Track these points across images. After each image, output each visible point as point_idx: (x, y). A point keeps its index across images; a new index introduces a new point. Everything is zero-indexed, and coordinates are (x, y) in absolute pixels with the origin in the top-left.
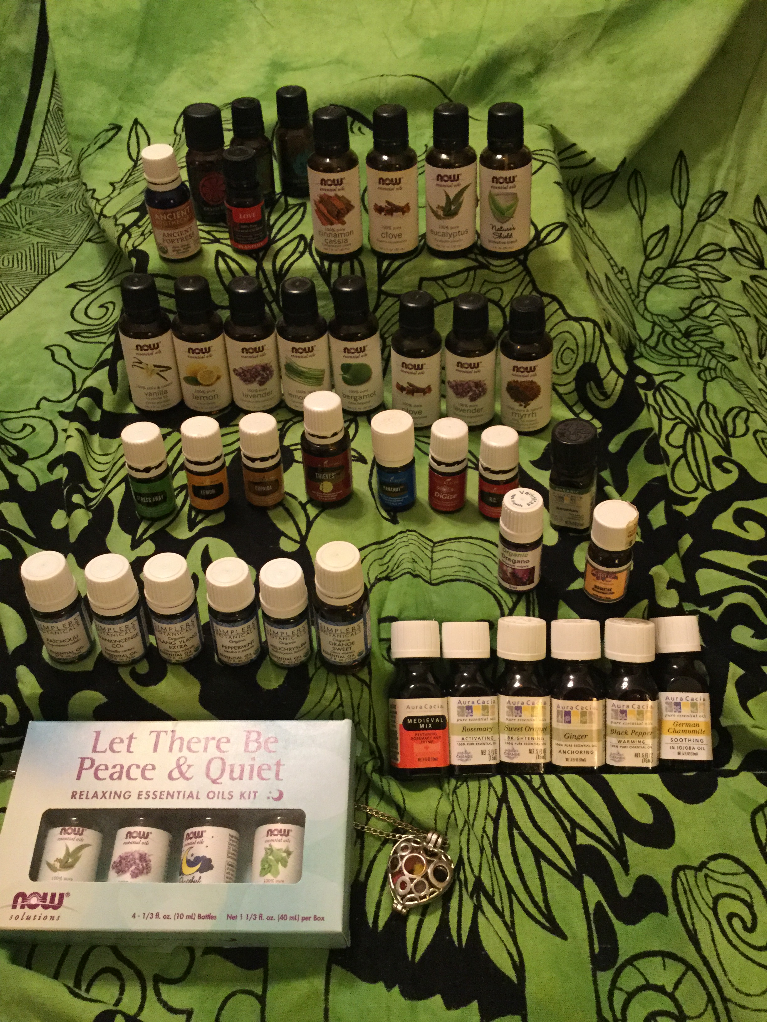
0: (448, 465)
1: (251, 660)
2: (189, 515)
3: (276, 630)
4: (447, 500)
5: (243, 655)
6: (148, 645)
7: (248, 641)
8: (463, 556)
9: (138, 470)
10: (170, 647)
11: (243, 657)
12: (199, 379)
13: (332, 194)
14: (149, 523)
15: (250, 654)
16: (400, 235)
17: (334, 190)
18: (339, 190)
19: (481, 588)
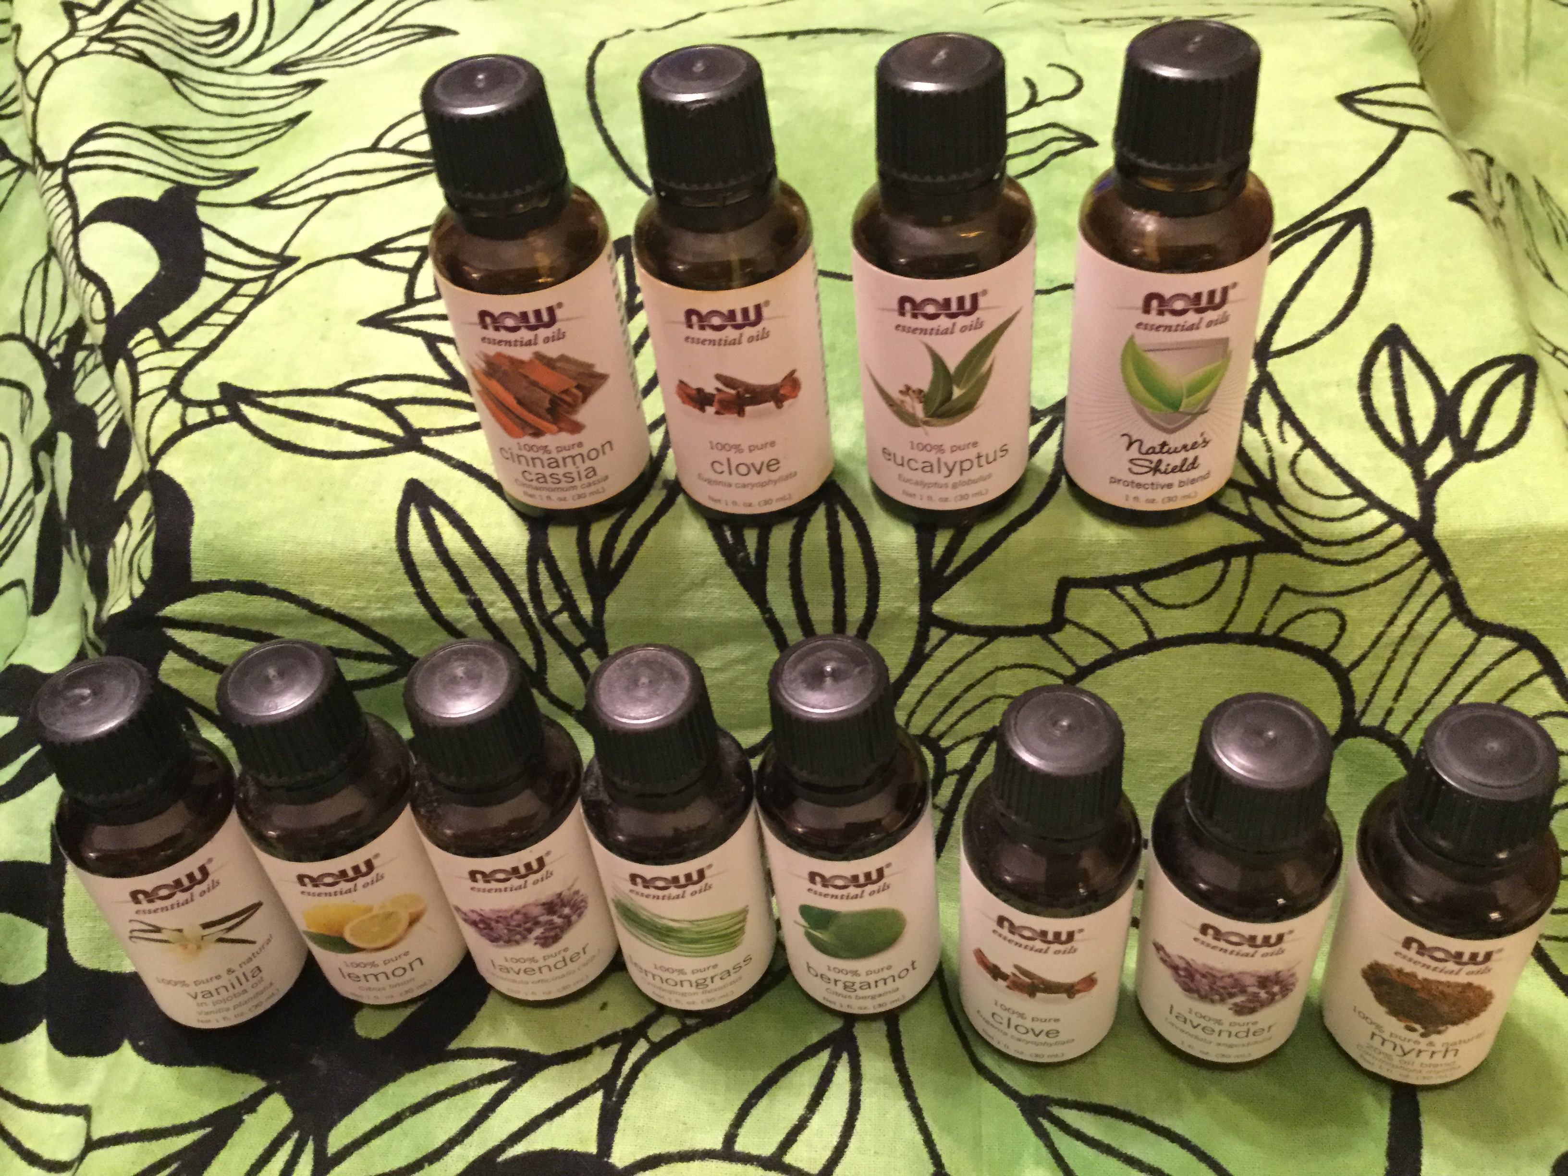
12: (351, 941)
13: (524, 354)
16: (772, 465)
17: (529, 343)
18: (547, 340)
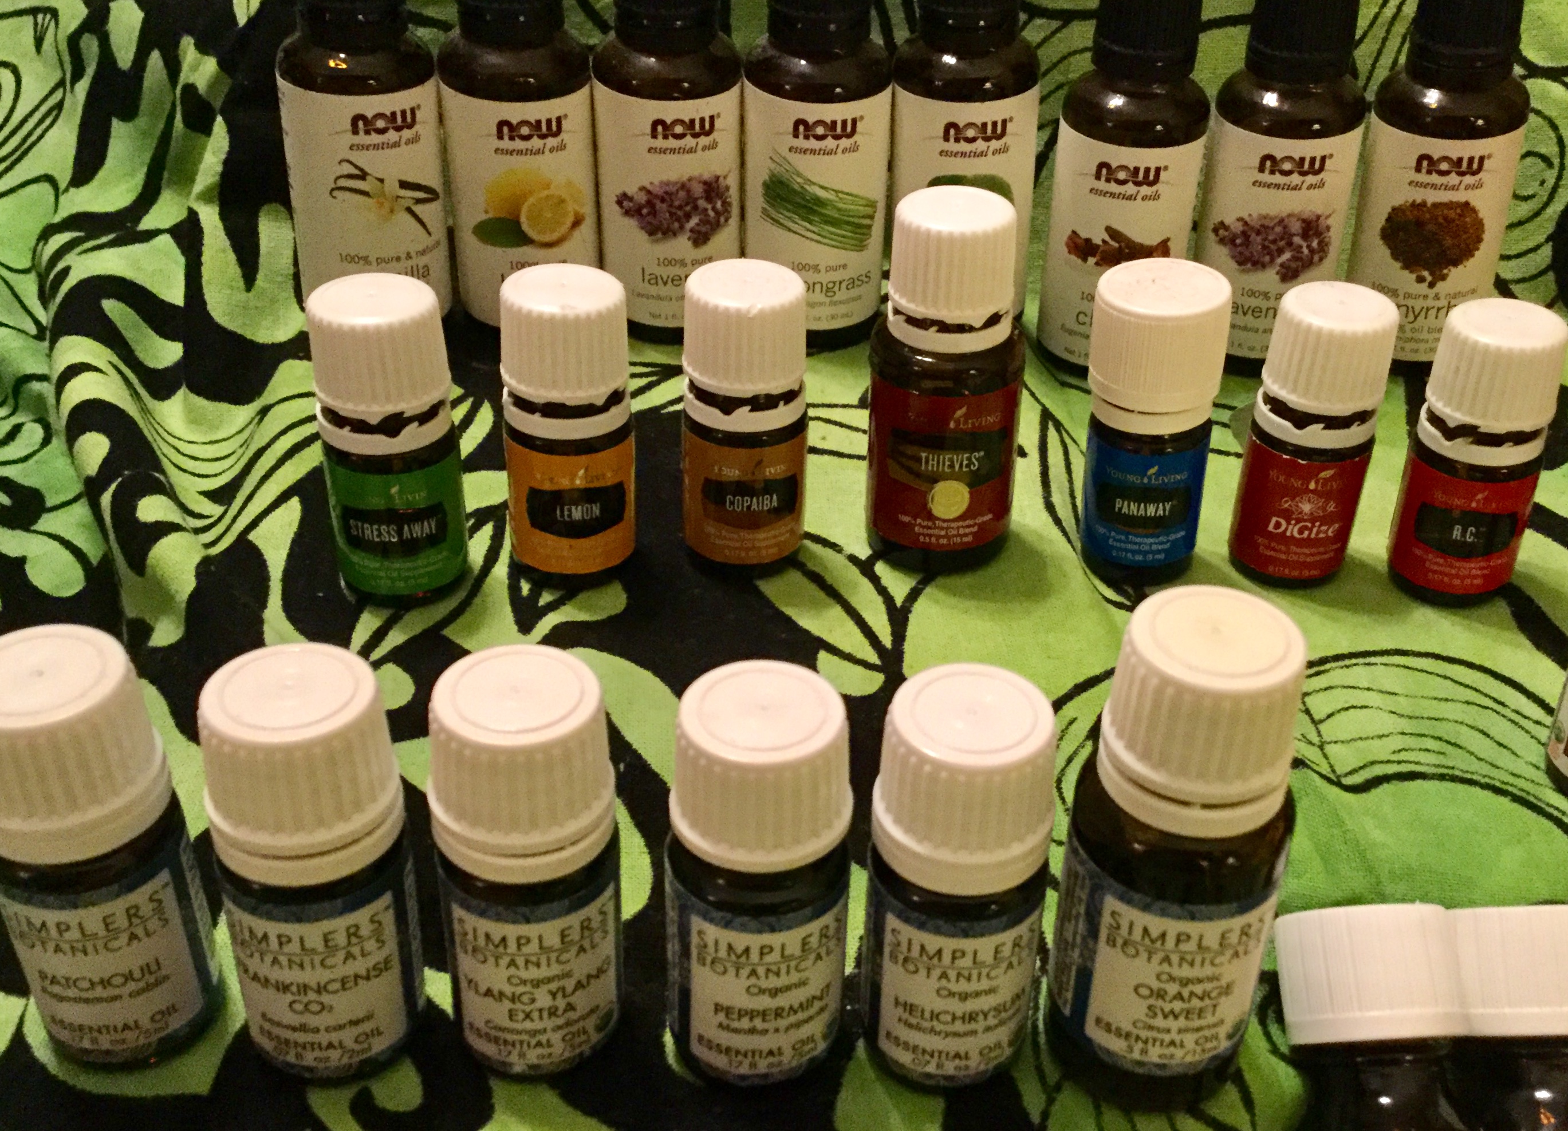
0: (1333, 423)
1: (812, 1060)
2: (514, 589)
3: (933, 942)
4: (1308, 542)
5: (784, 1041)
6: (421, 1003)
7: (813, 989)
8: (1403, 705)
9: (360, 426)
10: (511, 1015)
11: (788, 1052)
12: (525, 227)
14: (386, 613)
15: (811, 1039)
19: (1504, 801)
